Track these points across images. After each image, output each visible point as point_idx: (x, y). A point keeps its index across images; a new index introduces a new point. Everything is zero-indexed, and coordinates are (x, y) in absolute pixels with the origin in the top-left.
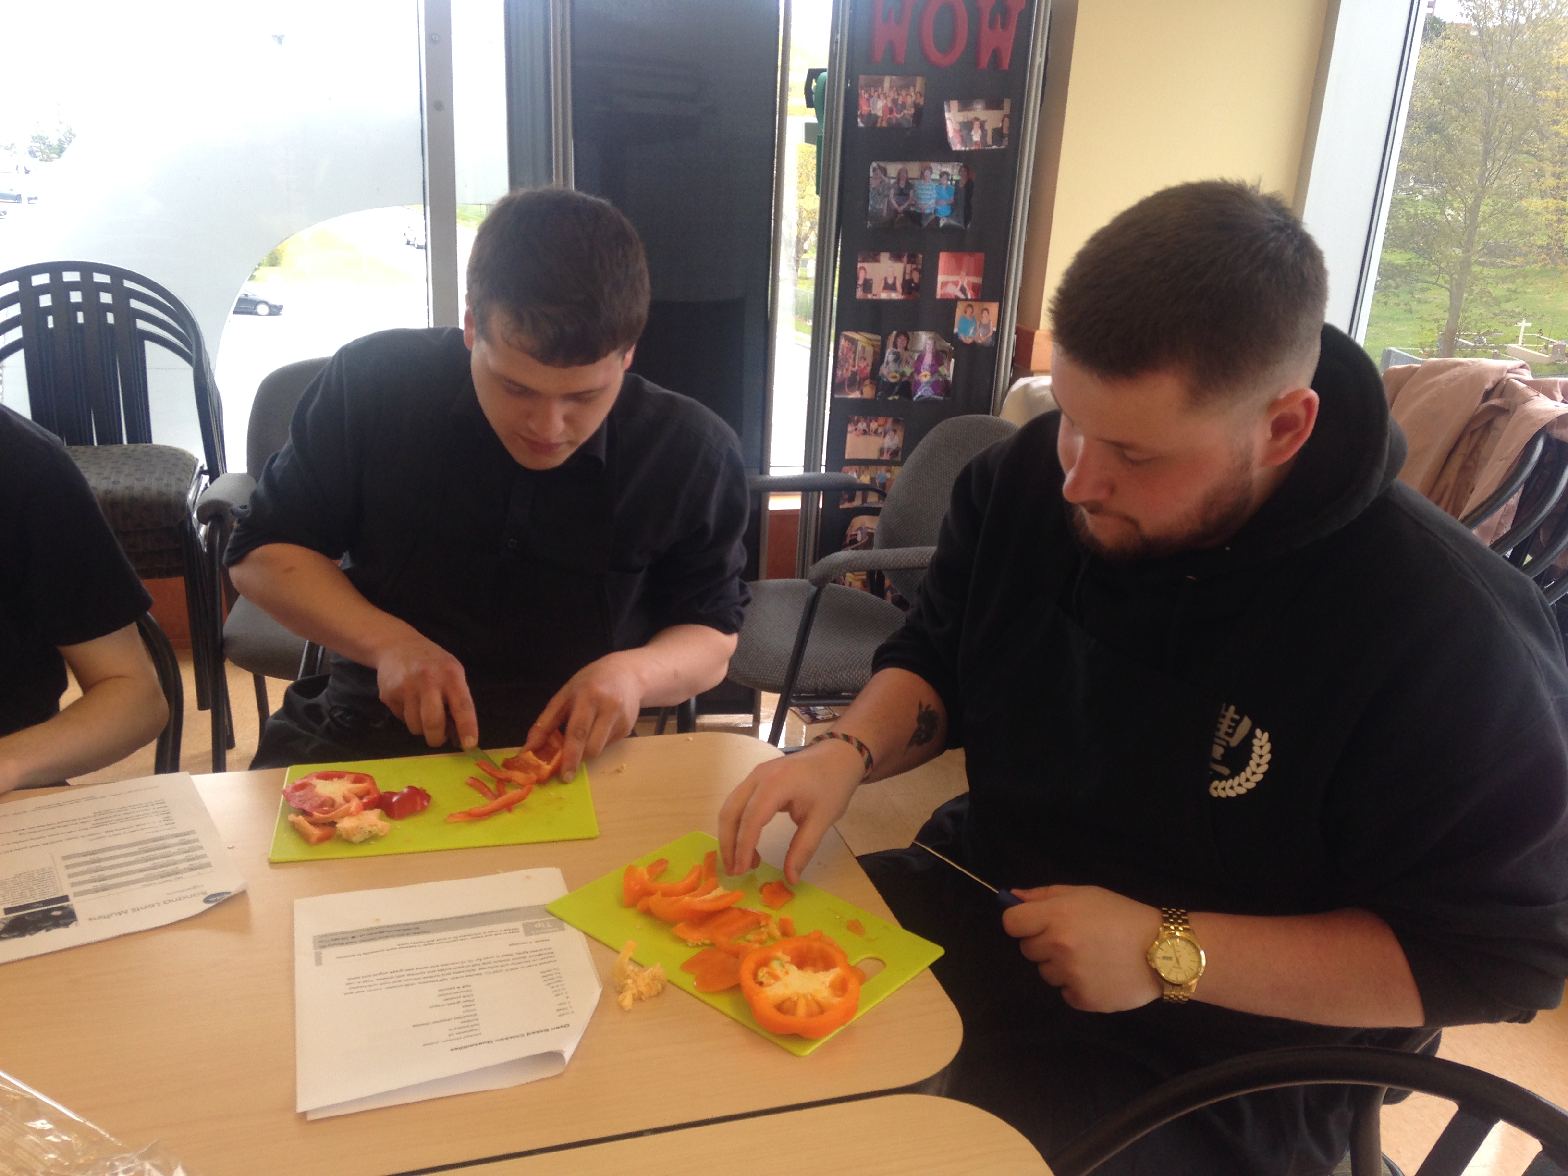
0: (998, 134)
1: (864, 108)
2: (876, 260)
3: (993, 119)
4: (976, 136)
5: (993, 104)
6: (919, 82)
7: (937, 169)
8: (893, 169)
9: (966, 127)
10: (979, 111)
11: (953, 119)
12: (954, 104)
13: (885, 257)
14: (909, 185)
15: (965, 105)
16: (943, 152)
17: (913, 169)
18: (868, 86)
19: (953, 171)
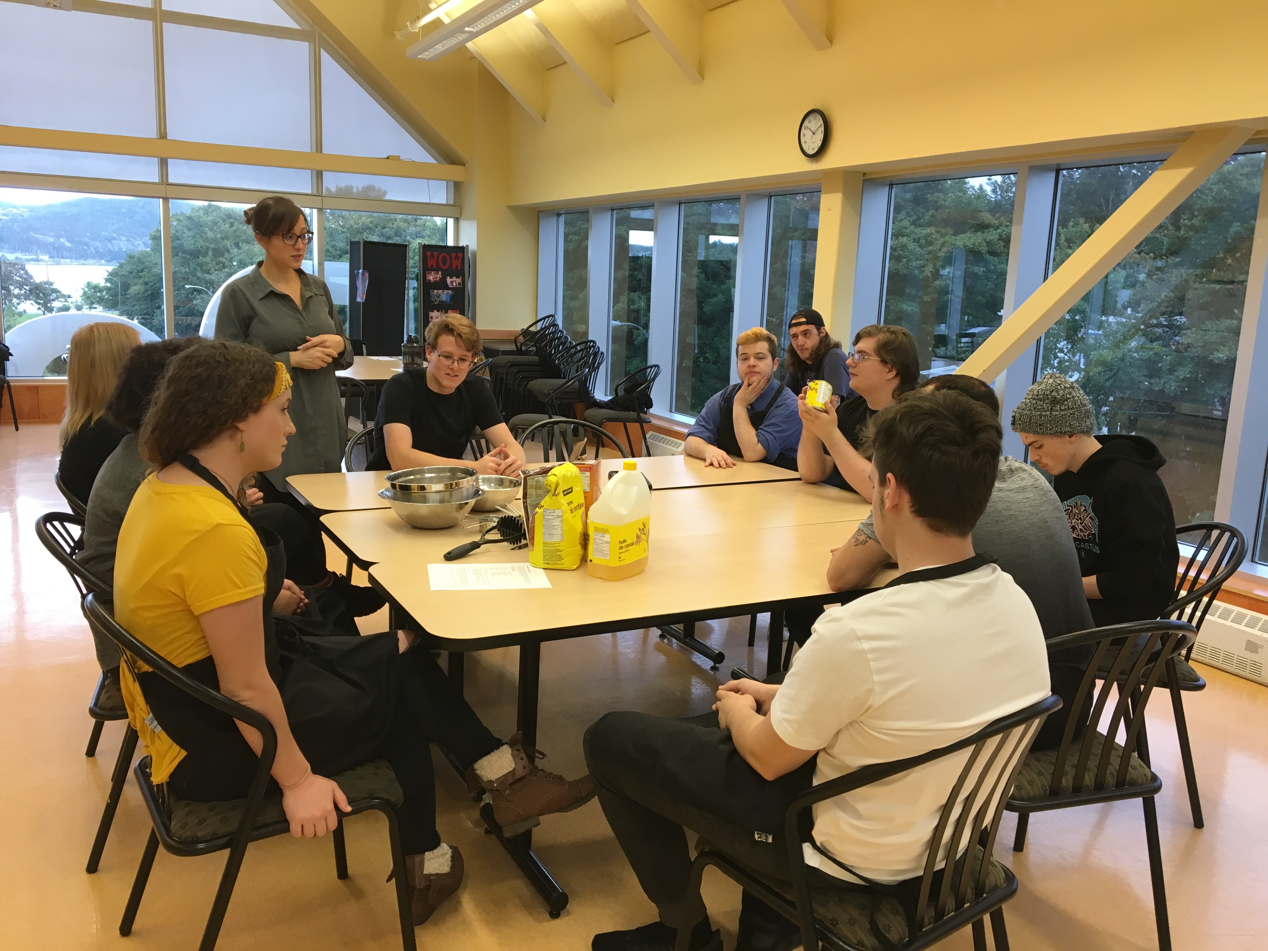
0: (459, 283)
1: (428, 278)
2: (433, 311)
3: (459, 280)
4: (454, 284)
5: (457, 277)
6: (440, 272)
7: (446, 291)
8: (435, 291)
9: (452, 282)
10: (454, 279)
11: (449, 280)
12: (448, 277)
13: (435, 311)
14: (440, 295)
15: (451, 278)
16: (447, 288)
17: (440, 291)
18: (428, 274)
19: (450, 292)
